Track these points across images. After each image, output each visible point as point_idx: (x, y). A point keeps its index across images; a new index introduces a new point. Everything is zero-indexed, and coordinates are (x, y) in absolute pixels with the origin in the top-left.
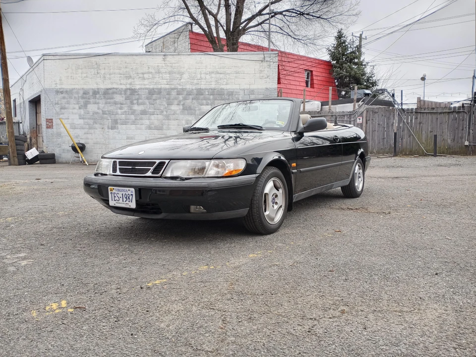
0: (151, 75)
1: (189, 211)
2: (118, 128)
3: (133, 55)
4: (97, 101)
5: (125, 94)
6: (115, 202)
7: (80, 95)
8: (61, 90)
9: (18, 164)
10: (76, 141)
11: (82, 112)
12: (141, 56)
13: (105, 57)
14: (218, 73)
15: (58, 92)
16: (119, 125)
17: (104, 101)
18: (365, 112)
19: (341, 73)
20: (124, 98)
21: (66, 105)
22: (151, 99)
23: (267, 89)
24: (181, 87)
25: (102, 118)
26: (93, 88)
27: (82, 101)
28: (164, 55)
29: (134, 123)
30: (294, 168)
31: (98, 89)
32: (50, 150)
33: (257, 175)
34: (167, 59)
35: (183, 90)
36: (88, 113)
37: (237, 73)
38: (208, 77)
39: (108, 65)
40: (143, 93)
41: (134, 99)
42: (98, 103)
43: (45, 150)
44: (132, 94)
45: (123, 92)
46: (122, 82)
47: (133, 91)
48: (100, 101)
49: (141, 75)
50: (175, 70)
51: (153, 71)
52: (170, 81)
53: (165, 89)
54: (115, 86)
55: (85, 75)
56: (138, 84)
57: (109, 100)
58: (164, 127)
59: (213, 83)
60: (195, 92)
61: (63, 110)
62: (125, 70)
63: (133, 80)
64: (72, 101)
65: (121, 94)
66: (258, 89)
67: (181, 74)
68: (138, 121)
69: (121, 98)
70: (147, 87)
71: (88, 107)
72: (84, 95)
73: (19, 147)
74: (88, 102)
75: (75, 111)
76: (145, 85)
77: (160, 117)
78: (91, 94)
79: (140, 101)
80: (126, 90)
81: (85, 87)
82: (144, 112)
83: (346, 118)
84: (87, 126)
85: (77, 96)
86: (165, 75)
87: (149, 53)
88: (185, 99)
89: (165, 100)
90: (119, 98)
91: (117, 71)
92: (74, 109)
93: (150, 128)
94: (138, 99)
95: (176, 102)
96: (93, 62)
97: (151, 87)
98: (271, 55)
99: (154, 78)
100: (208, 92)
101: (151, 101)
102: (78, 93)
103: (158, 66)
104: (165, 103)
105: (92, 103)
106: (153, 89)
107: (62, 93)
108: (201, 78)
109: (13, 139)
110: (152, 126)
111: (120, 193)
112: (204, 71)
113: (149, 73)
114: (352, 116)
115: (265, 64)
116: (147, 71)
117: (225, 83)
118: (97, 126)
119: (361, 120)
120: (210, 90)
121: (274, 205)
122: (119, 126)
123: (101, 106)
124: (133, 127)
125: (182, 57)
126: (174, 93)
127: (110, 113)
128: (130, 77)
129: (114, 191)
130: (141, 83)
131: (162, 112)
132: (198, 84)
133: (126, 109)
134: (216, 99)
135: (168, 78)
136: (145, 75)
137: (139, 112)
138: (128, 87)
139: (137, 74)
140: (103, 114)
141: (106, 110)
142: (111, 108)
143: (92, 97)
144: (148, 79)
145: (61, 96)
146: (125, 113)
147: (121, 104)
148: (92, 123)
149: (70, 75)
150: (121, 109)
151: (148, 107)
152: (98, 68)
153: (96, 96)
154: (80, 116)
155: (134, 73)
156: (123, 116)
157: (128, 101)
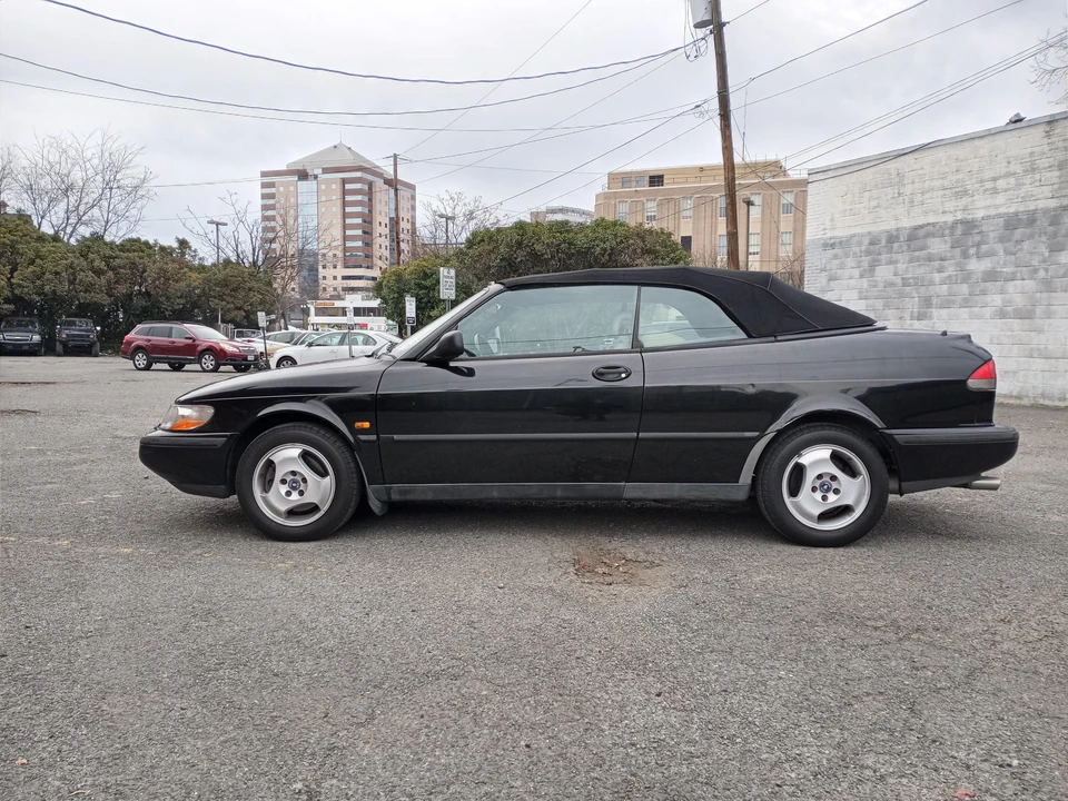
0: (1012, 181)
2: (931, 318)
3: (974, 138)
4: (895, 256)
5: (952, 234)
7: (863, 248)
8: (832, 241)
11: (865, 283)
12: (991, 138)
13: (915, 155)
15: (827, 245)
16: (934, 310)
17: (906, 256)
20: (949, 245)
21: (840, 271)
22: (1009, 240)
25: (902, 296)
26: (889, 228)
27: (866, 260)
28: (1051, 122)
29: (966, 304)
30: (364, 432)
31: (897, 230)
34: (1056, 132)
36: (875, 286)
39: (920, 172)
40: (992, 229)
41: (970, 243)
42: (896, 262)
44: (966, 231)
45: (947, 232)
46: (950, 206)
47: (969, 226)
48: (899, 257)
49: (990, 185)
51: (1019, 169)
52: (1060, 189)
53: (1046, 211)
54: (931, 219)
55: (874, 203)
56: (980, 207)
57: (917, 253)
58: (1039, 310)
61: (832, 283)
62: (955, 178)
63: (970, 199)
64: (850, 262)
65: (943, 236)
68: (976, 298)
69: (943, 246)
70: (1003, 210)
71: (877, 274)
72: (872, 247)
74: (879, 261)
75: (853, 282)
76: (996, 207)
77: (1030, 284)
78: (883, 242)
79: (984, 248)
80: (956, 223)
81: (874, 229)
82: (991, 276)
85: (857, 249)
86: (1048, 175)
87: (1018, 125)
89: (1044, 239)
90: (938, 246)
91: (938, 183)
92: (851, 278)
93: (1002, 314)
94: (978, 245)
96: (892, 171)
97: (1012, 210)
99: (1019, 185)
101: (1010, 245)
102: (859, 244)
103: (1031, 154)
104: (1043, 248)
105: (884, 262)
106: (1016, 214)
107: (833, 246)
110: (1010, 309)
113: (1009, 175)
116: (1004, 171)
118: (890, 313)
122: (936, 312)
123: (902, 267)
124: (964, 312)
127: (919, 282)
128: (965, 193)
130: (989, 202)
131: (1036, 271)
133: (951, 270)
135: (1056, 180)
136: (999, 182)
137: (980, 275)
138: (959, 217)
139: (981, 182)
140: (904, 285)
141: (910, 276)
142: (920, 271)
143: (885, 250)
144: (1006, 190)
145: (830, 253)
146: (948, 280)
147: (942, 260)
148: (881, 308)
149: (849, 207)
150: (940, 271)
151: (1002, 262)
152: (901, 183)
153: (892, 247)
154: (860, 292)
155: (973, 181)
156: (945, 287)
157: (958, 251)
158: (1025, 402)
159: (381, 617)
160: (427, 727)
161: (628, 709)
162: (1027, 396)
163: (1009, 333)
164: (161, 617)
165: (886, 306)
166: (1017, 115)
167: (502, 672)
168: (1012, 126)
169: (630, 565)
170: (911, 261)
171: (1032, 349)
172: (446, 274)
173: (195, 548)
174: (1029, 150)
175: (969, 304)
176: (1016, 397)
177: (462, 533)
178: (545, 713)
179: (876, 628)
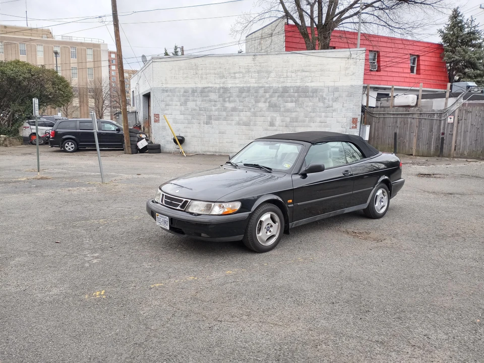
0: (241, 75)
1: (200, 235)
2: (211, 124)
3: (226, 56)
4: (195, 98)
5: (219, 92)
6: (159, 224)
7: (181, 93)
8: (166, 89)
9: (131, 152)
10: (177, 134)
11: (183, 108)
12: (233, 57)
13: (203, 58)
14: (303, 71)
15: (165, 90)
17: (200, 99)
18: (457, 112)
19: (453, 58)
20: (218, 96)
21: (170, 102)
22: (240, 97)
23: (352, 86)
24: (268, 85)
25: (199, 114)
26: (192, 87)
27: (183, 99)
28: (254, 55)
29: (225, 119)
30: (290, 204)
31: (196, 88)
32: (157, 141)
33: (250, 212)
34: (257, 59)
35: (270, 88)
36: (188, 110)
37: (322, 70)
38: (293, 75)
39: (205, 66)
40: (234, 92)
41: (226, 96)
42: (196, 101)
43: (153, 141)
44: (224, 92)
45: (217, 91)
46: (217, 81)
47: (226, 90)
48: (198, 99)
49: (233, 75)
50: (263, 69)
51: (244, 71)
52: (258, 80)
53: (254, 88)
54: (210, 85)
55: (185, 75)
56: (230, 83)
57: (205, 98)
58: (252, 123)
59: (298, 81)
60: (281, 89)
61: (167, 107)
62: (219, 70)
63: (226, 80)
64: (175, 99)
65: (215, 92)
66: (343, 86)
67: (269, 72)
68: (229, 117)
69: (215, 96)
70: (238, 85)
71: (188, 104)
72: (185, 94)
73: (132, 139)
74: (188, 99)
75: (177, 107)
76: (236, 84)
77: (248, 114)
78: (190, 92)
79: (231, 99)
80: (220, 88)
81: (186, 86)
82: (234, 109)
83: (436, 116)
84: (187, 121)
85: (178, 94)
86: (254, 74)
87: (240, 54)
88: (271, 96)
89: (253, 97)
90: (213, 96)
91: (213, 71)
92: (176, 105)
93: (239, 124)
94: (229, 97)
95: (263, 100)
96: (193, 63)
97: (242, 85)
98: (358, 52)
99: (243, 77)
100: (293, 90)
101: (241, 98)
102: (179, 92)
103: (248, 66)
104: (253, 101)
105: (191, 100)
106: (243, 87)
107: (167, 91)
108: (287, 77)
109: (128, 131)
110: (241, 122)
111: (162, 219)
112: (290, 70)
114: (443, 115)
115: (351, 61)
116: (238, 70)
117: (310, 81)
118: (194, 121)
119: (452, 120)
120: (296, 88)
121: (268, 232)
122: (213, 122)
123: (199, 103)
124: (225, 122)
125: (271, 57)
126: (261, 91)
127: (205, 110)
128: (223, 77)
129: (159, 217)
130: (233, 82)
131: (250, 109)
132: (284, 82)
133: (219, 106)
134: (300, 96)
135: (257, 77)
136: (236, 74)
137: (230, 109)
138: (221, 86)
139: (230, 73)
140: (200, 110)
141: (202, 107)
142: (206, 105)
143: (191, 95)
144: (239, 78)
145: (166, 94)
146: (218, 110)
147: (215, 102)
148: (190, 119)
149: (173, 76)
150: (215, 106)
151: (238, 105)
152: (197, 69)
153: (194, 95)
154: (181, 112)
155: (227, 73)
156: (217, 112)
157: (221, 99)
163: (242, 130)
165: (193, 118)
174: (247, 64)
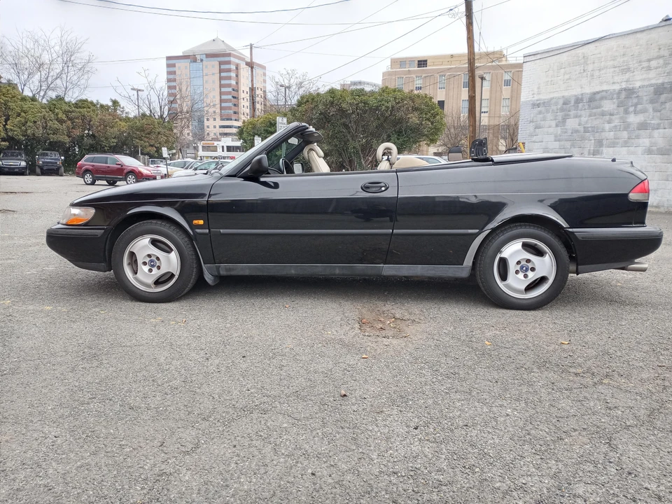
0: (661, 61)
2: (602, 154)
3: (637, 32)
4: (579, 113)
5: (618, 98)
7: (559, 107)
8: (538, 102)
11: (559, 130)
12: (648, 32)
13: (597, 44)
15: (534, 105)
16: (604, 149)
17: (588, 112)
20: (616, 105)
21: (543, 122)
22: (657, 102)
25: (583, 139)
26: (576, 94)
27: (560, 115)
29: (626, 144)
31: (582, 94)
36: (566, 132)
39: (599, 56)
40: (645, 94)
41: (630, 104)
42: (580, 116)
44: (628, 96)
45: (615, 96)
46: (617, 79)
47: (630, 92)
48: (583, 112)
49: (646, 64)
51: (666, 54)
54: (605, 87)
55: (567, 77)
56: (638, 80)
57: (594, 111)
61: (537, 130)
62: (622, 60)
63: (631, 74)
64: (549, 116)
65: (612, 99)
68: (633, 141)
69: (612, 106)
70: (653, 82)
71: (567, 124)
72: (564, 106)
74: (569, 115)
75: (551, 130)
76: (649, 79)
77: (669, 132)
78: (572, 103)
79: (639, 107)
80: (621, 90)
81: (566, 94)
82: (643, 126)
87: (668, 22)
90: (608, 106)
91: (610, 63)
92: (550, 127)
93: (649, 152)
94: (636, 105)
96: (580, 54)
97: (660, 81)
99: (666, 64)
101: (657, 105)
102: (556, 104)
105: (572, 117)
106: (663, 84)
107: (538, 105)
110: (654, 148)
113: (659, 57)
116: (656, 55)
118: (575, 150)
123: (584, 119)
124: (624, 150)
127: (595, 130)
128: (628, 70)
130: (644, 76)
133: (616, 122)
136: (652, 62)
137: (636, 125)
138: (624, 86)
139: (640, 62)
140: (585, 132)
141: (589, 125)
142: (597, 122)
143: (573, 108)
144: (656, 68)
145: (537, 110)
146: (614, 129)
147: (611, 115)
148: (569, 147)
149: (550, 80)
150: (609, 122)
151: (651, 117)
152: (586, 63)
153: (578, 106)
154: (556, 136)
155: (634, 62)
156: (612, 133)
157: (622, 109)
158: (662, 210)
159: (217, 361)
160: (238, 455)
161: (393, 440)
162: (663, 206)
163: (653, 164)
164: (59, 359)
165: (573, 146)
166: (667, 16)
167: (300, 408)
168: (664, 23)
169: (399, 322)
170: (590, 116)
171: (668, 175)
172: (280, 121)
173: (96, 306)
175: (628, 145)
176: (656, 207)
177: (282, 297)
178: (329, 443)
179: (576, 374)
